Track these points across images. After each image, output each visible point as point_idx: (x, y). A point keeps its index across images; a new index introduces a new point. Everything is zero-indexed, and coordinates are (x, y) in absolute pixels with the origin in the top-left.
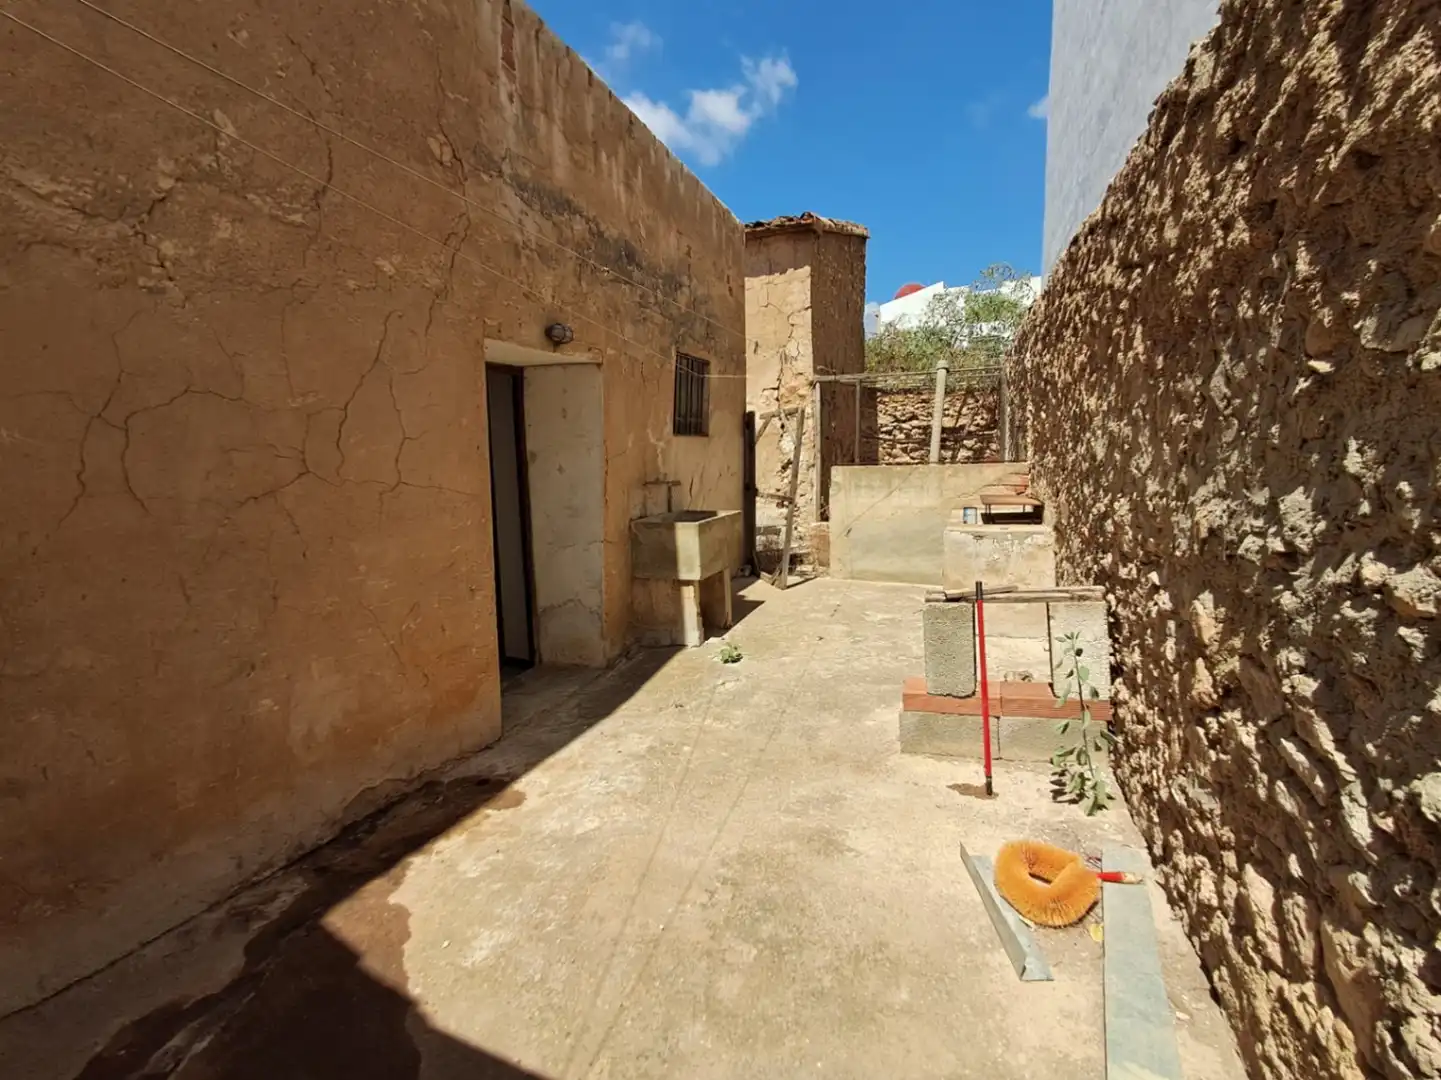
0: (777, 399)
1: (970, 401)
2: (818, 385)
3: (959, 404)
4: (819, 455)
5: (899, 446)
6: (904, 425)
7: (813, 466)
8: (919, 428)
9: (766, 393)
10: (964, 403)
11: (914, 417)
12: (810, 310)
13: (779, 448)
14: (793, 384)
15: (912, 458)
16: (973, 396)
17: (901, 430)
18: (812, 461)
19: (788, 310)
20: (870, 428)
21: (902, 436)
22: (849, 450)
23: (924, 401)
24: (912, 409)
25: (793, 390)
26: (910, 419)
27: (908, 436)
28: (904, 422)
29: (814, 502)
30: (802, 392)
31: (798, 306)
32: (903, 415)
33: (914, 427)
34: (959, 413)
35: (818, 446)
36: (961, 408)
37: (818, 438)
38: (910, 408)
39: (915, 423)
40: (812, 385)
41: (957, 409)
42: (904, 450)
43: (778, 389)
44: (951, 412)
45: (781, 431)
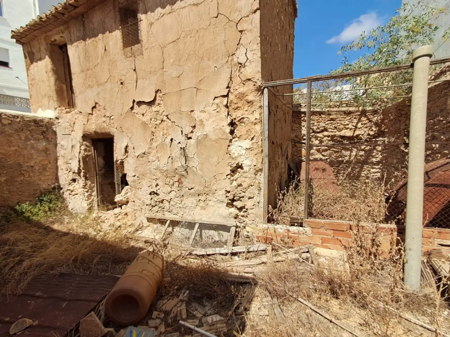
0: (227, 106)
1: (363, 119)
2: (266, 91)
3: (355, 121)
4: (266, 160)
5: (315, 148)
6: (318, 135)
7: (261, 170)
8: (328, 136)
9: (217, 101)
10: (359, 120)
11: (326, 130)
12: (258, 12)
13: (228, 153)
14: (242, 90)
15: (323, 156)
16: (366, 116)
17: (316, 138)
18: (259, 166)
19: (236, 17)
20: (296, 136)
21: (317, 142)
22: (285, 151)
23: (332, 119)
24: (324, 125)
25: (241, 96)
26: (323, 131)
27: (321, 142)
28: (318, 133)
29: (261, 205)
30: (250, 98)
31: (245, 12)
32: (318, 128)
33: (325, 136)
34: (356, 127)
35: (266, 151)
36: (357, 123)
37: (266, 143)
38: (322, 124)
39: (326, 133)
40: (260, 90)
41: (354, 124)
42: (318, 151)
43: (227, 96)
44: (350, 126)
45: (230, 137)
